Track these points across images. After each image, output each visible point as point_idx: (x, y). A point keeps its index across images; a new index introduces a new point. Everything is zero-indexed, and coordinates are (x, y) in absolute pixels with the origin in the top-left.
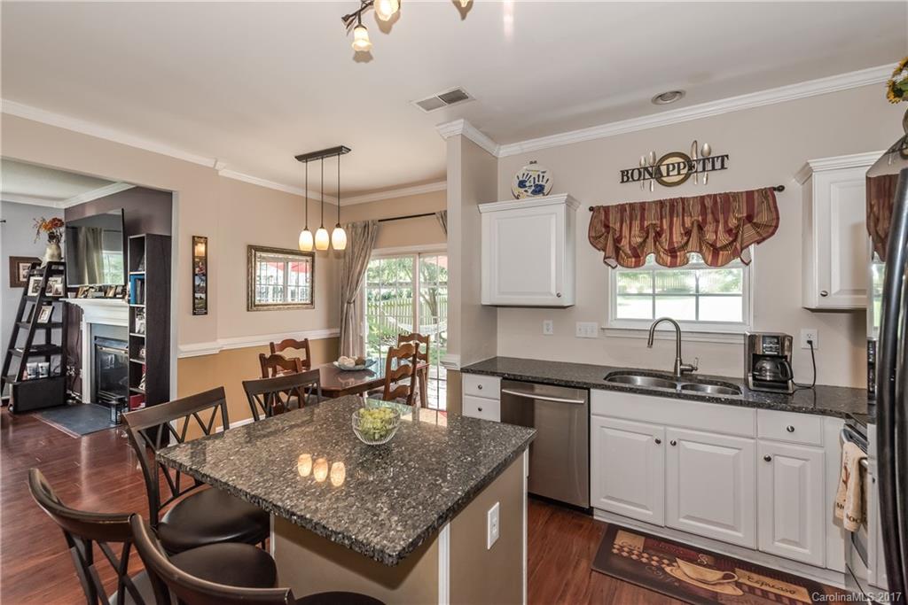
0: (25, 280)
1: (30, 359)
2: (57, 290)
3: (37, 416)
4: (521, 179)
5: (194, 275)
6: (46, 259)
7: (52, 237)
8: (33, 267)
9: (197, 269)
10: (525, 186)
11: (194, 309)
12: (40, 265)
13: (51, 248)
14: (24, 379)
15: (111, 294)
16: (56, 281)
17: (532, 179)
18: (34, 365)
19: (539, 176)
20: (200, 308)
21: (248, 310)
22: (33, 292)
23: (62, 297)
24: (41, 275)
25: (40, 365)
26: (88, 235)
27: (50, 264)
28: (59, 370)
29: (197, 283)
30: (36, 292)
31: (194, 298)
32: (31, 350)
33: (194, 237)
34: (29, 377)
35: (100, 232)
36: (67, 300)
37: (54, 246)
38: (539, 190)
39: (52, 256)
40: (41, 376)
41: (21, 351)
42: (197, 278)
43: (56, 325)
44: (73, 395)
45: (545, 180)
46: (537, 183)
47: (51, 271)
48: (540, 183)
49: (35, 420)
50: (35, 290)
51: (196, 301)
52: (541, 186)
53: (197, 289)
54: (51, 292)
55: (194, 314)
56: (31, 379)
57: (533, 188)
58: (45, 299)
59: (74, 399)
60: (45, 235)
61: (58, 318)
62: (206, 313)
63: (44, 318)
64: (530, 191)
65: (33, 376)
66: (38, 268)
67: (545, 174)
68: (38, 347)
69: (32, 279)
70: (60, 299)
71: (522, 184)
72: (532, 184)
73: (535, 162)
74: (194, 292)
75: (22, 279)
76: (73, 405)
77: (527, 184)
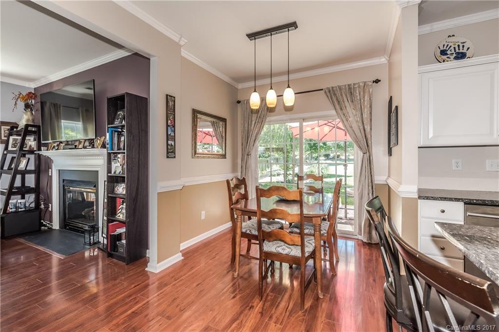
0: (6, 138)
1: (12, 197)
2: (30, 146)
3: (22, 240)
4: (442, 49)
5: (168, 126)
6: (22, 123)
7: (27, 106)
8: (12, 128)
9: (169, 122)
10: (447, 54)
11: (168, 153)
12: (17, 128)
13: (26, 114)
14: (7, 212)
15: (81, 146)
16: (30, 140)
17: (452, 48)
18: (15, 201)
19: (459, 46)
20: (171, 152)
21: (192, 158)
22: (12, 147)
23: (35, 151)
24: (19, 135)
25: (19, 201)
26: (51, 108)
27: (27, 126)
28: (33, 205)
29: (169, 133)
30: (15, 147)
31: (168, 144)
32: (13, 191)
33: (167, 95)
34: (10, 210)
35: (60, 107)
36: (40, 153)
37: (29, 113)
38: (461, 56)
39: (28, 120)
40: (20, 210)
41: (6, 191)
42: (169, 128)
43: (30, 172)
44: (44, 223)
45: (465, 49)
46: (457, 51)
47: (26, 132)
48: (461, 51)
49: (21, 244)
50: (14, 146)
51: (169, 147)
52: (462, 53)
53: (169, 137)
54: (26, 147)
55: (168, 157)
56: (12, 212)
57: (455, 55)
58: (23, 152)
59: (45, 226)
60: (21, 104)
61: (32, 167)
62: (175, 157)
63: (22, 166)
64: (452, 57)
65: (14, 210)
66: (15, 130)
67: (464, 44)
68: (17, 188)
69: (11, 138)
70: (35, 152)
71: (443, 53)
72: (453, 52)
73: (454, 36)
74: (167, 140)
75: (3, 138)
76: (45, 231)
77: (449, 52)
